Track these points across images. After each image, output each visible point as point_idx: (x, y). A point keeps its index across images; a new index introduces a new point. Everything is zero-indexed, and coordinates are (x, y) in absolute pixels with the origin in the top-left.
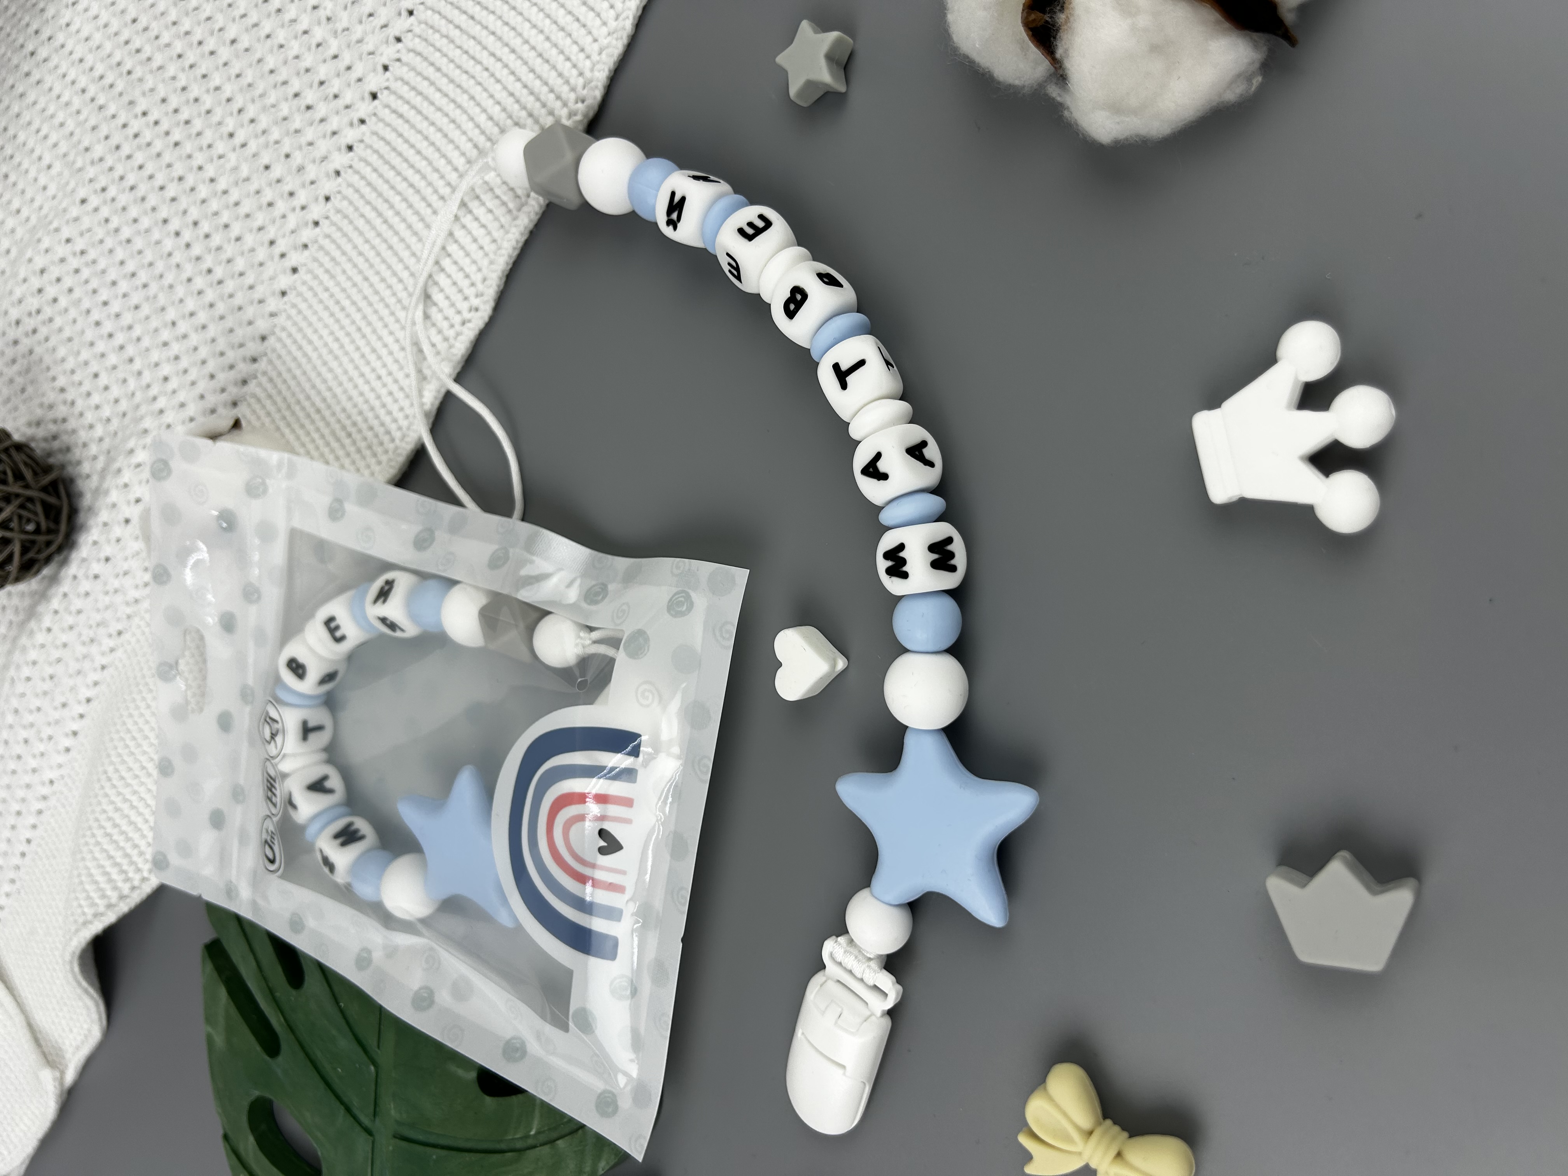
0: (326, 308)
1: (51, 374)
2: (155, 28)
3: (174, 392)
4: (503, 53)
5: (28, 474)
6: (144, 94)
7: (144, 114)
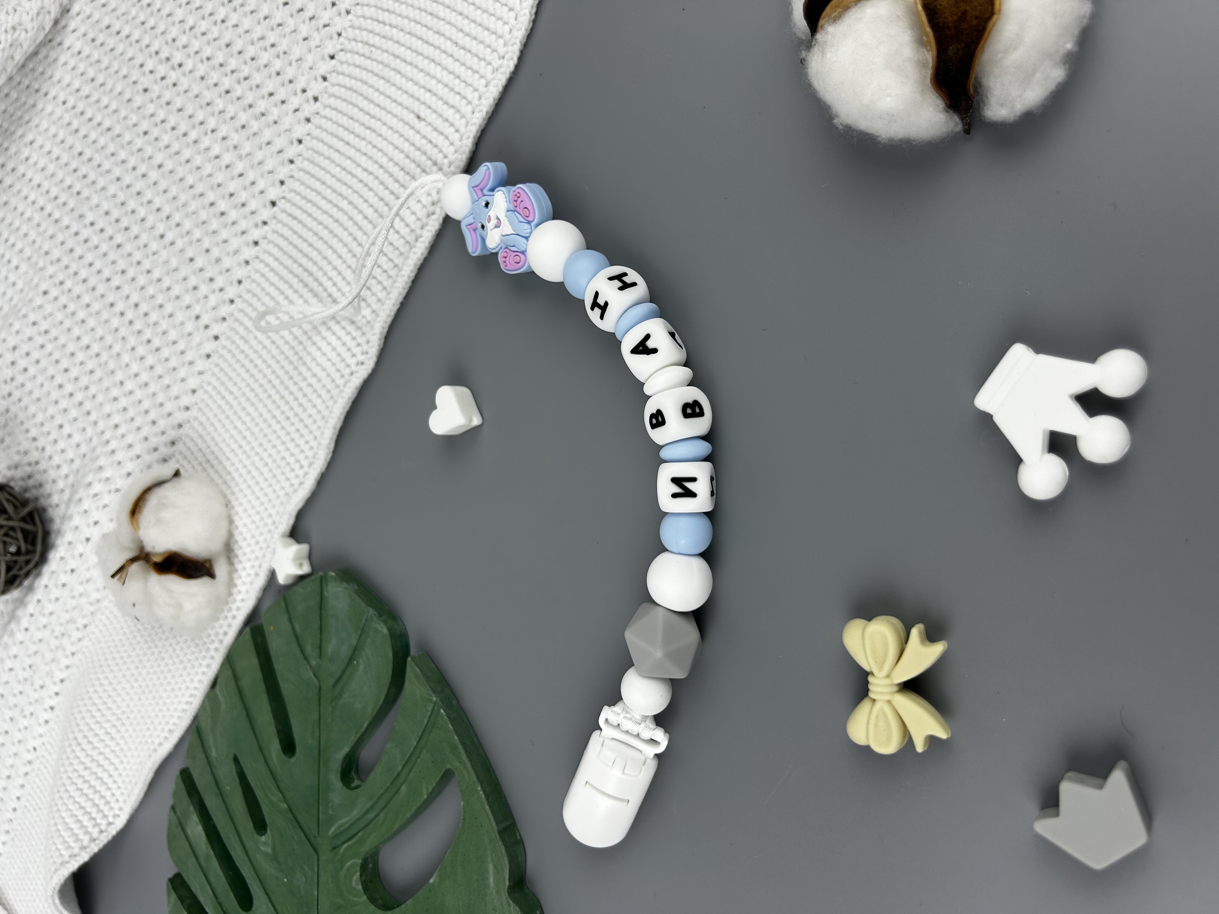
0: (243, 366)
1: (24, 427)
2: (97, 158)
3: (123, 436)
4: (374, 168)
5: (10, 508)
6: (91, 209)
7: (92, 224)
